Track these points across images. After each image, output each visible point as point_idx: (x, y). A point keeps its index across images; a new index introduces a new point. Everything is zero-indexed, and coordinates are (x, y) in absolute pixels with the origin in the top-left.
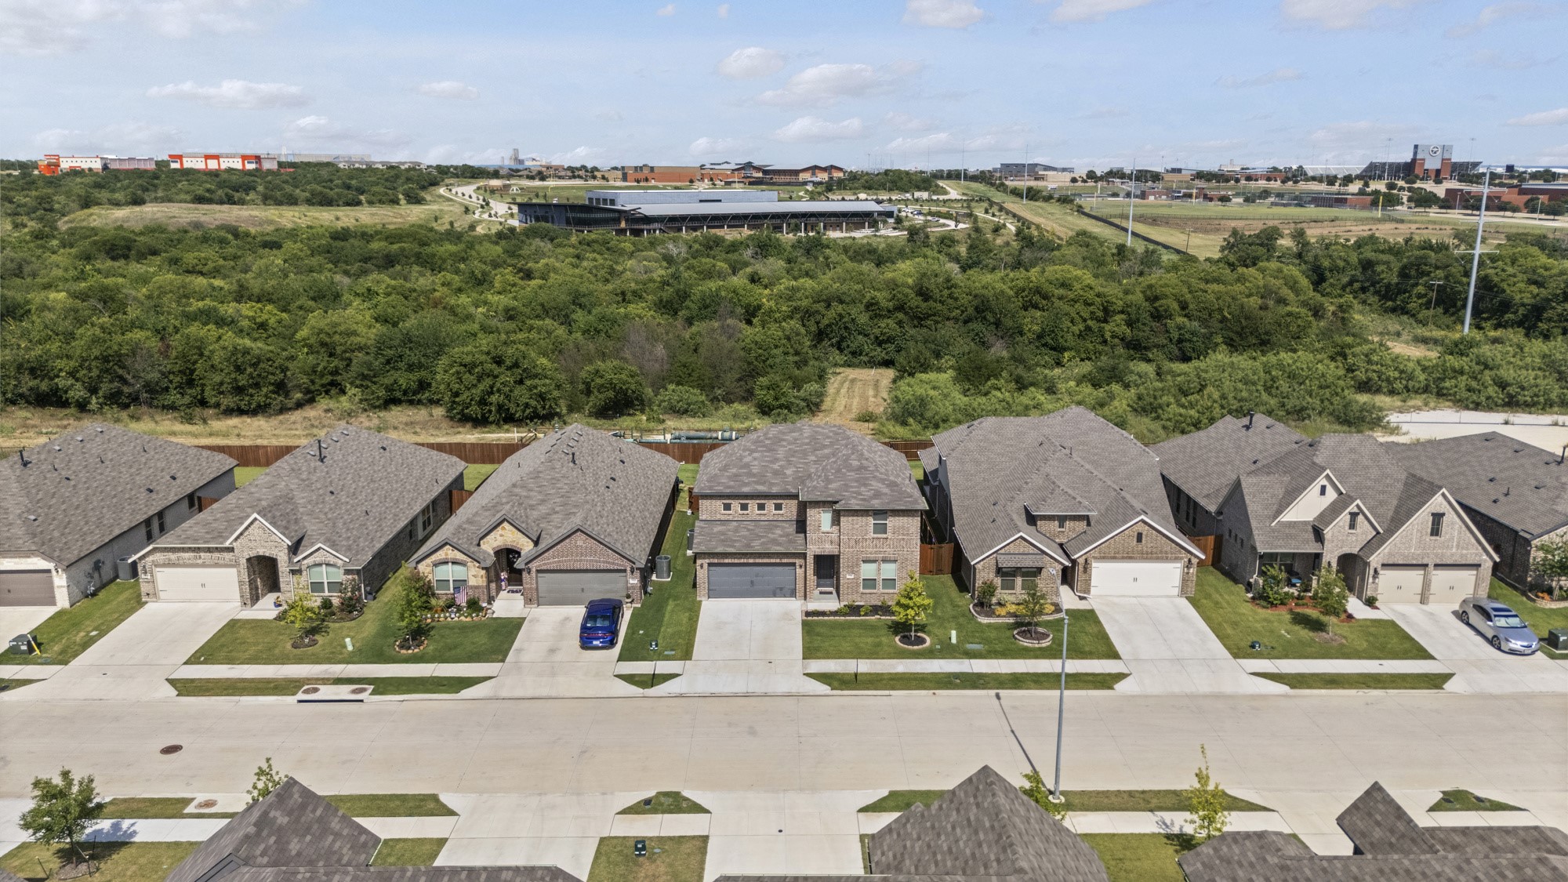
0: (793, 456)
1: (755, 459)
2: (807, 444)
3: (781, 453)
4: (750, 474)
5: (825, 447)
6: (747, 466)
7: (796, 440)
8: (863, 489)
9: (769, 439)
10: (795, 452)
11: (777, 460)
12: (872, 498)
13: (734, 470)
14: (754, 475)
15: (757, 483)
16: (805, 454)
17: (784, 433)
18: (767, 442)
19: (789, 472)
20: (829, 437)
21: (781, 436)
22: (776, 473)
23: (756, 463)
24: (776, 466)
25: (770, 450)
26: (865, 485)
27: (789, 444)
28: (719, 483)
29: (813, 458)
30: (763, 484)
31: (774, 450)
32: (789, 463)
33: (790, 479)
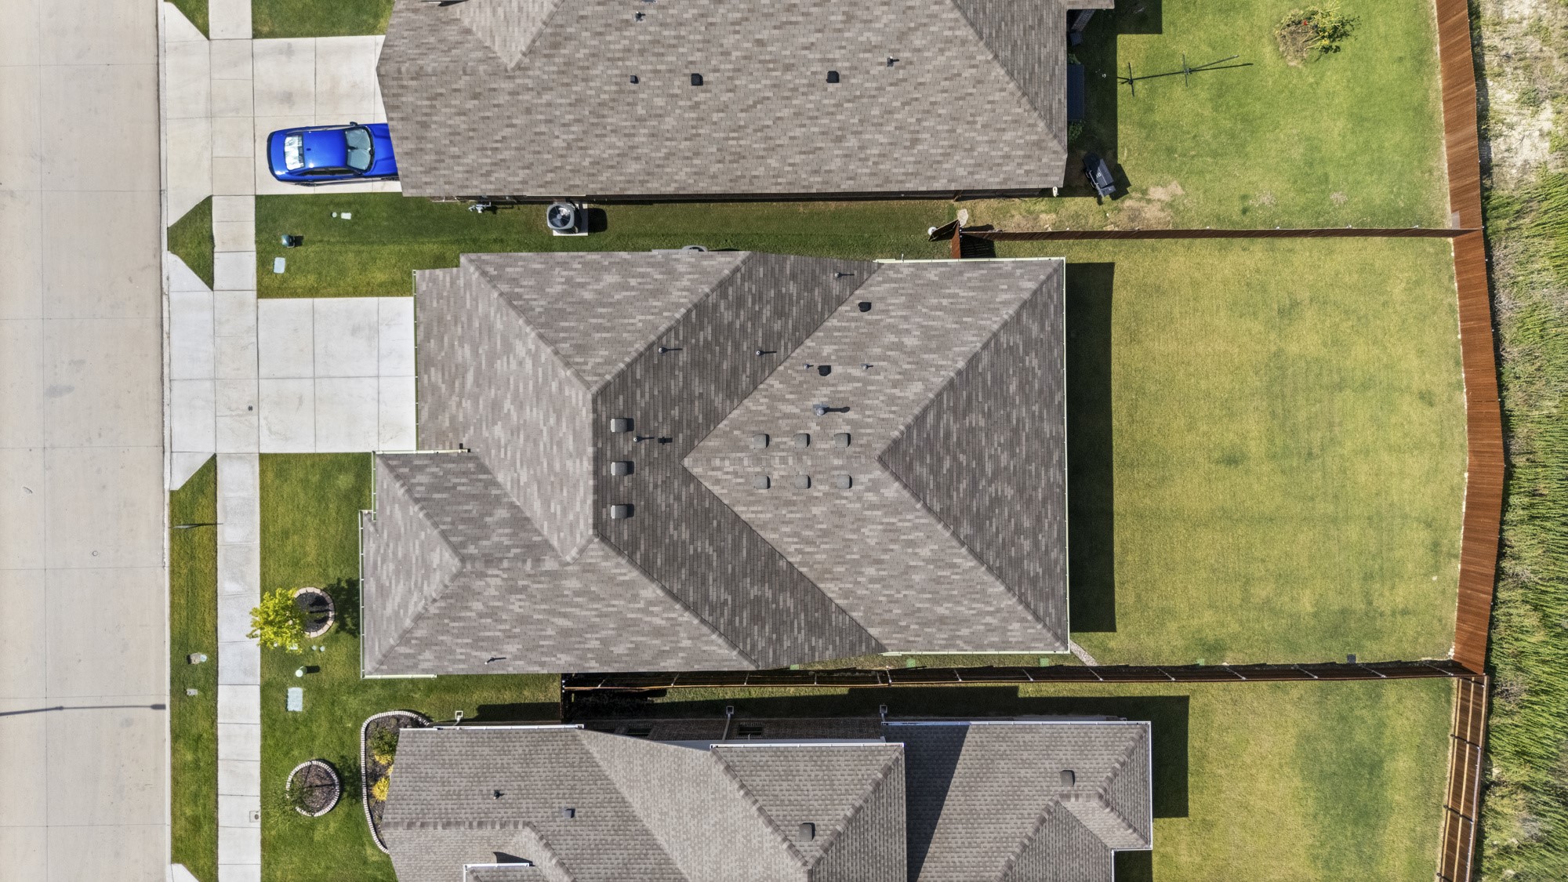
0: (527, 439)
1: (521, 363)
2: (550, 466)
3: (534, 414)
4: (492, 357)
5: (546, 503)
6: (508, 348)
7: (560, 444)
8: (392, 567)
9: (561, 389)
10: (536, 443)
11: (521, 407)
12: (378, 580)
13: (499, 326)
14: (491, 364)
15: (478, 371)
16: (532, 462)
17: (572, 419)
18: (554, 386)
19: (498, 431)
20: (565, 511)
21: (567, 411)
22: (496, 405)
23: (514, 366)
24: (507, 405)
25: (538, 391)
26: (397, 572)
27: (551, 431)
28: (475, 300)
29: (524, 479)
30: (477, 383)
31: (538, 399)
32: (515, 431)
33: (486, 434)
